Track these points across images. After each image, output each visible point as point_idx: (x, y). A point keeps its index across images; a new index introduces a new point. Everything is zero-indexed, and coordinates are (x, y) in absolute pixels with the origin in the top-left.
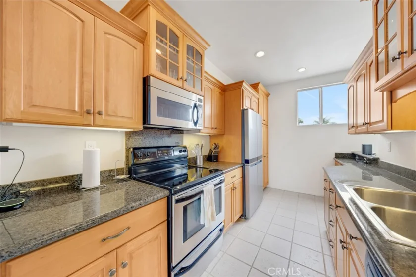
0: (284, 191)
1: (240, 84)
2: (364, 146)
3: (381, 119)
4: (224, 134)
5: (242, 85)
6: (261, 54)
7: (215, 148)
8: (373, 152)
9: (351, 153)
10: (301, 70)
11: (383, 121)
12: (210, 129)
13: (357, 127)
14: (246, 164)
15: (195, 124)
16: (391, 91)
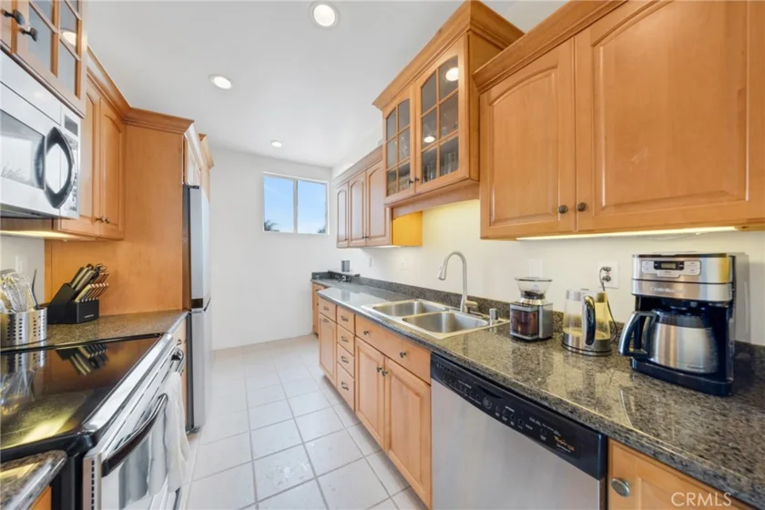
0: (242, 347)
1: (185, 125)
2: (343, 262)
3: (383, 233)
4: (121, 240)
5: (187, 128)
6: (222, 83)
7: (93, 279)
8: (351, 268)
9: (327, 271)
10: (277, 144)
11: (385, 235)
12: (89, 222)
13: (352, 240)
14: (193, 310)
15: (57, 199)
16: (393, 209)
